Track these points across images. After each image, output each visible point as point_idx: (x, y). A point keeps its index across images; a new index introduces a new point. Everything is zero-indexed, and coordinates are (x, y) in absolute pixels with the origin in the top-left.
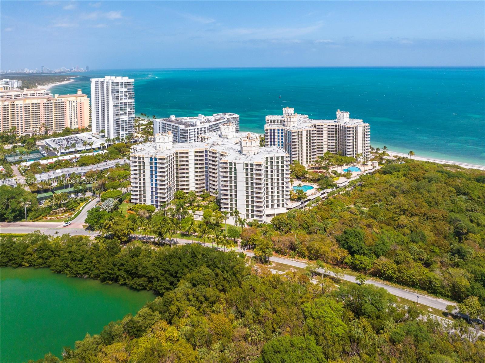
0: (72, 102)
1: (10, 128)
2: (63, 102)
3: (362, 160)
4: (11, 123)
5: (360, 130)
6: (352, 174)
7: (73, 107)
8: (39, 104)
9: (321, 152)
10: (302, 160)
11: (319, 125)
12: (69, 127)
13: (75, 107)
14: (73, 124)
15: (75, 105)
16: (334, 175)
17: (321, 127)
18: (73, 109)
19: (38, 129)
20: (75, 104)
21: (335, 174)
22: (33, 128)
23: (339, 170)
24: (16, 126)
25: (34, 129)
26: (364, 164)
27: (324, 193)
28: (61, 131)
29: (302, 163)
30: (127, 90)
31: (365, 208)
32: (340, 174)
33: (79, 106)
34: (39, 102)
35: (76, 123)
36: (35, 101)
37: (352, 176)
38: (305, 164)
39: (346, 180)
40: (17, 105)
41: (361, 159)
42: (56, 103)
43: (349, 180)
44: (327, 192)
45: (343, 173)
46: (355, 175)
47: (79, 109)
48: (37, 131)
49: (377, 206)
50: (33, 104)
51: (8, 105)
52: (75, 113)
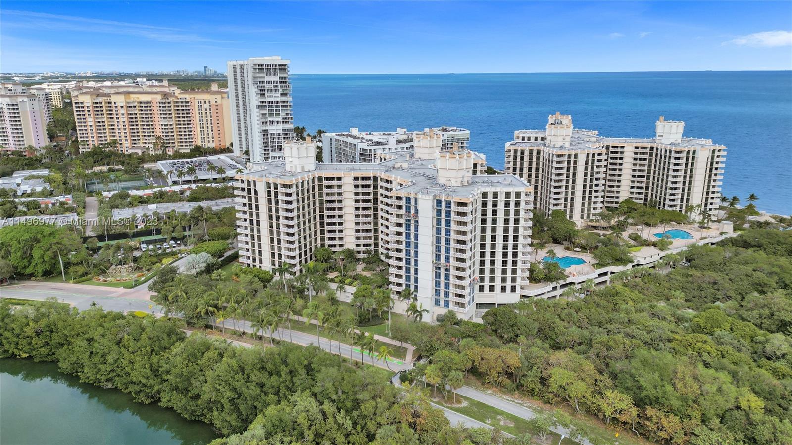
0: (203, 102)
1: (109, 141)
2: (188, 102)
3: (699, 218)
4: (110, 132)
5: (702, 158)
6: (671, 243)
7: (204, 112)
8: (150, 103)
9: (615, 200)
10: (571, 211)
11: (617, 147)
12: (200, 144)
13: (208, 112)
14: (206, 139)
15: (208, 108)
16: (632, 242)
17: (619, 150)
18: (204, 115)
19: (151, 145)
20: (207, 106)
21: (635, 239)
22: (145, 143)
23: (647, 233)
24: (118, 138)
25: (147, 146)
26: (702, 226)
27: (606, 274)
28: (188, 151)
29: (571, 217)
30: (277, 79)
31: (690, 311)
32: (646, 240)
33: (214, 111)
34: (149, 100)
35: (211, 139)
36: (144, 98)
37: (670, 246)
38: (576, 218)
39: (659, 252)
40: (115, 103)
41: (696, 216)
42: (177, 103)
43: (663, 254)
44: (612, 273)
45: (654, 239)
46: (678, 246)
47: (214, 115)
48: (151, 149)
49: (719, 308)
50: (141, 103)
51: (101, 103)
52: (209, 122)
